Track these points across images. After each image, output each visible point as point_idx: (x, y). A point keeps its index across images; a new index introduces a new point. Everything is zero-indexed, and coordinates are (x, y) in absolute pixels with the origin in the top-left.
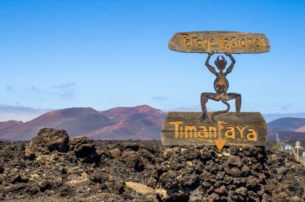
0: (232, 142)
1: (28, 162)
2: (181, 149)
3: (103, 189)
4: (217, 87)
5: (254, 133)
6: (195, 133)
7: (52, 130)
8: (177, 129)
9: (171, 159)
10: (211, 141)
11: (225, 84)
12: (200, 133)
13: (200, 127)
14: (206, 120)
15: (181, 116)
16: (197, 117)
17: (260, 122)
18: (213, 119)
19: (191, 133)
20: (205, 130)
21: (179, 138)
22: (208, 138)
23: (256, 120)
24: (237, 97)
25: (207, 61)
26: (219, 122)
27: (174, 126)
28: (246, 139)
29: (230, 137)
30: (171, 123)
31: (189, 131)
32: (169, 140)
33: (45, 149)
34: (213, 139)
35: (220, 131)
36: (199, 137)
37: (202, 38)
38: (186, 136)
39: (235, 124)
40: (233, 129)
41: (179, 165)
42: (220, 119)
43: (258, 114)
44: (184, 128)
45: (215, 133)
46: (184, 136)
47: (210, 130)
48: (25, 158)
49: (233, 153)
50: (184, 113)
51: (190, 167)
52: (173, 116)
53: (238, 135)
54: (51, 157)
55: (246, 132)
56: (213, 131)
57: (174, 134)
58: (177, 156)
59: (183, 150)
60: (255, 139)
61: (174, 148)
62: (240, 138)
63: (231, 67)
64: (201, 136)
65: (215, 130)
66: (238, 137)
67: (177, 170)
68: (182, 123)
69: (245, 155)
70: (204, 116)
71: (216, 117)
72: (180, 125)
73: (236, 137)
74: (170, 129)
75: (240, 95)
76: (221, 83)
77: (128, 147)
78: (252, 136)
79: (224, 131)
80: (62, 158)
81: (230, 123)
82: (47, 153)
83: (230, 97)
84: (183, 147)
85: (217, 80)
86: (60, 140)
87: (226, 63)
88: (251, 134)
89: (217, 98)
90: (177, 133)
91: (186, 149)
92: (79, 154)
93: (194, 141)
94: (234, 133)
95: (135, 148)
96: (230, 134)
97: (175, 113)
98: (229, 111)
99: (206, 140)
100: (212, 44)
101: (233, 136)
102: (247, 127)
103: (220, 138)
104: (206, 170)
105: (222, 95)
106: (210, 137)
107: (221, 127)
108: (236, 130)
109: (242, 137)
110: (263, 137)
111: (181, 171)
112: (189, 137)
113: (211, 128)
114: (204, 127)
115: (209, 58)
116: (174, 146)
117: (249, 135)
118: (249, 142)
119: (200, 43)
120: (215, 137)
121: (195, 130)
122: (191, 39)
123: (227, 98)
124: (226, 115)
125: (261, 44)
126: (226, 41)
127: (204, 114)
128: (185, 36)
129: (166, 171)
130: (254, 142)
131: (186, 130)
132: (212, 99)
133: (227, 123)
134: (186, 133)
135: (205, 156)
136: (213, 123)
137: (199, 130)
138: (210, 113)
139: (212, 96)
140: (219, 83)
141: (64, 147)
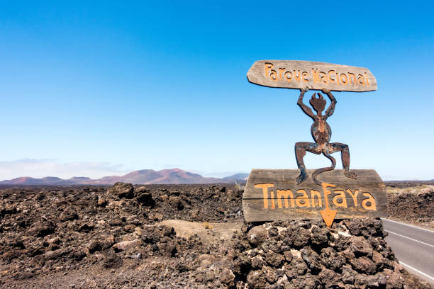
0: (344, 213)
1: (100, 208)
2: (278, 228)
3: (154, 250)
4: (317, 134)
5: (371, 200)
6: (292, 201)
7: (122, 184)
8: (265, 196)
9: (264, 245)
10: (315, 213)
11: (327, 131)
12: (299, 200)
13: (298, 192)
14: (305, 182)
15: (271, 176)
16: (293, 177)
17: (377, 184)
18: (315, 180)
19: (286, 201)
20: (306, 196)
21: (270, 210)
22: (310, 209)
23: (370, 181)
24: (343, 148)
25: (301, 99)
26: (324, 185)
27: (261, 191)
28: (363, 208)
29: (340, 205)
30: (257, 187)
31: (283, 198)
32: (256, 212)
33: (116, 197)
34: (318, 209)
35: (326, 196)
36: (298, 208)
37: (291, 70)
38: (280, 207)
39: (346, 186)
40: (343, 195)
41: (280, 258)
42: (325, 180)
43: (372, 172)
44: (275, 194)
45: (320, 200)
46: (277, 206)
47: (313, 196)
48: (98, 206)
49: (356, 233)
50: (274, 172)
51: (300, 262)
52: (260, 175)
53: (351, 204)
54: (120, 203)
55: (361, 198)
56: (316, 198)
57: (262, 203)
58: (275, 241)
59: (280, 229)
60: (374, 208)
61: (264, 225)
62: (354, 207)
63: (332, 108)
64: (301, 206)
65: (319, 196)
66: (350, 206)
67: (277, 267)
68: (272, 186)
69: (370, 233)
70: (303, 175)
71: (318, 177)
72: (270, 190)
73: (349, 206)
74: (256, 196)
75: (347, 146)
76: (321, 129)
77: (173, 193)
78: (369, 204)
79: (332, 196)
80: (128, 203)
81: (338, 185)
82: (117, 200)
83: (335, 148)
84: (280, 224)
85: (315, 125)
86: (127, 191)
87: (325, 103)
88: (368, 200)
89: (318, 149)
90: (266, 202)
91: (285, 229)
92: (140, 200)
93: (292, 213)
94: (345, 200)
95: (177, 194)
96: (340, 202)
97: (262, 171)
98: (336, 168)
99: (308, 212)
100: (306, 77)
101: (344, 205)
102: (361, 190)
103: (327, 208)
104: (325, 265)
105: (324, 146)
106: (314, 207)
107: (327, 192)
108: (348, 196)
109: (356, 205)
110: (384, 204)
111: (283, 267)
112: (284, 207)
113: (313, 194)
114: (303, 192)
115: (302, 96)
116: (264, 222)
117: (365, 202)
118: (366, 212)
119: (289, 75)
120: (321, 206)
121: (292, 196)
122: (277, 70)
123: (332, 150)
124: (331, 175)
125: (365, 81)
126: (322, 75)
127: (302, 173)
128: (270, 65)
129: (257, 268)
130: (373, 213)
131: (279, 196)
132: (310, 151)
133: (334, 186)
134: (279, 202)
135: (320, 240)
136: (316, 185)
137: (297, 196)
138: (310, 171)
139: (311, 147)
140: (319, 129)
141: (130, 195)
